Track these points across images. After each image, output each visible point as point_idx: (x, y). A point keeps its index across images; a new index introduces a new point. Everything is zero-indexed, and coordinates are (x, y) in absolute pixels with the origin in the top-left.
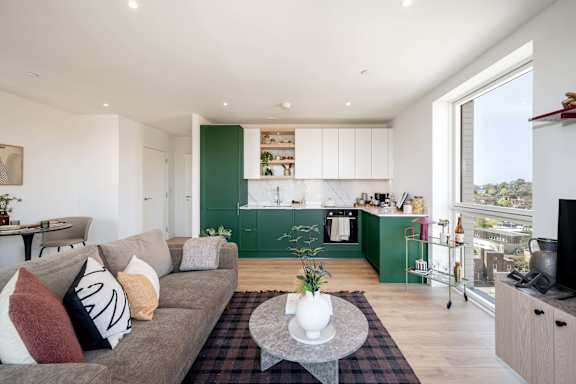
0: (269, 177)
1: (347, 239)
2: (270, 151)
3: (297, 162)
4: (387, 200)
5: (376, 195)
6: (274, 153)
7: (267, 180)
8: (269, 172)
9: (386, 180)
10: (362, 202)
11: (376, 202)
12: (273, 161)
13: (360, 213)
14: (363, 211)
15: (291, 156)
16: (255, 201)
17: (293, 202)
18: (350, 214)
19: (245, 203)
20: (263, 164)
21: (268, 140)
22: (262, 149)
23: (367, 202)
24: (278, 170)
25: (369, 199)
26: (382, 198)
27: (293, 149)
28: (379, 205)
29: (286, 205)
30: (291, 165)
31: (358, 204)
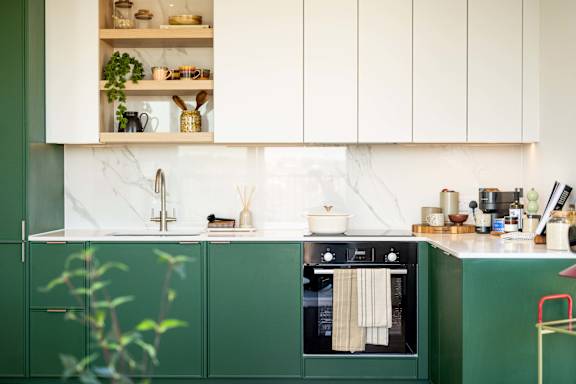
0: (131, 136)
1: (384, 341)
2: (132, 53)
3: (219, 85)
4: (515, 212)
5: (483, 194)
6: (147, 57)
7: (126, 145)
8: (133, 122)
9: (522, 146)
10: (437, 220)
11: (483, 220)
12: (143, 85)
13: (423, 257)
14: (429, 245)
15: (201, 66)
16: (85, 214)
17: (212, 219)
18: (392, 257)
19: (59, 223)
20: (108, 96)
21: (126, 17)
22: (108, 43)
23: (457, 221)
24: (160, 114)
25: (465, 209)
26: (500, 205)
27: (208, 43)
28: (489, 230)
29: (191, 228)
30: (203, 97)
31: (426, 227)
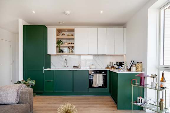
0: (61, 53)
1: (101, 86)
2: (61, 40)
3: (75, 45)
4: (123, 65)
5: (117, 63)
6: (64, 41)
7: (61, 55)
8: (62, 51)
9: (123, 55)
10: (110, 67)
11: (117, 67)
12: (63, 45)
13: (108, 72)
14: (109, 71)
15: (72, 42)
16: (54, 66)
17: (74, 66)
18: (103, 72)
19: (49, 67)
20: (57, 47)
21: (60, 35)
22: (58, 38)
23: (112, 67)
24: (66, 50)
25: (114, 65)
26: (120, 64)
27: (74, 39)
28: (118, 68)
29: (70, 68)
30: (73, 47)
31: (108, 68)
